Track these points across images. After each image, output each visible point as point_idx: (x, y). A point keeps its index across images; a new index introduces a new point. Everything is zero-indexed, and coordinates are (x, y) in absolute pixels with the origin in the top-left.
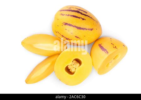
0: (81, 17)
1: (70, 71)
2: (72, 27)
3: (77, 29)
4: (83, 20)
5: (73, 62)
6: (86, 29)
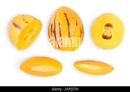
0: (58, 27)
1: (107, 37)
2: (70, 31)
3: (70, 27)
4: (61, 24)
5: (105, 28)
6: (67, 19)
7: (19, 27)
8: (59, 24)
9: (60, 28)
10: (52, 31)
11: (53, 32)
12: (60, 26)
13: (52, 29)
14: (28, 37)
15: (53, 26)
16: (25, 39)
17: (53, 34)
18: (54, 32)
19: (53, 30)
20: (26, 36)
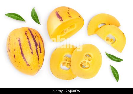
0: (33, 50)
6: (25, 60)
7: (62, 19)
8: (32, 53)
9: (31, 49)
10: (40, 45)
11: (38, 44)
12: (31, 51)
13: (40, 48)
14: (66, 31)
15: (39, 51)
16: (62, 33)
17: (37, 42)
18: (36, 45)
19: (38, 47)
20: (65, 30)
